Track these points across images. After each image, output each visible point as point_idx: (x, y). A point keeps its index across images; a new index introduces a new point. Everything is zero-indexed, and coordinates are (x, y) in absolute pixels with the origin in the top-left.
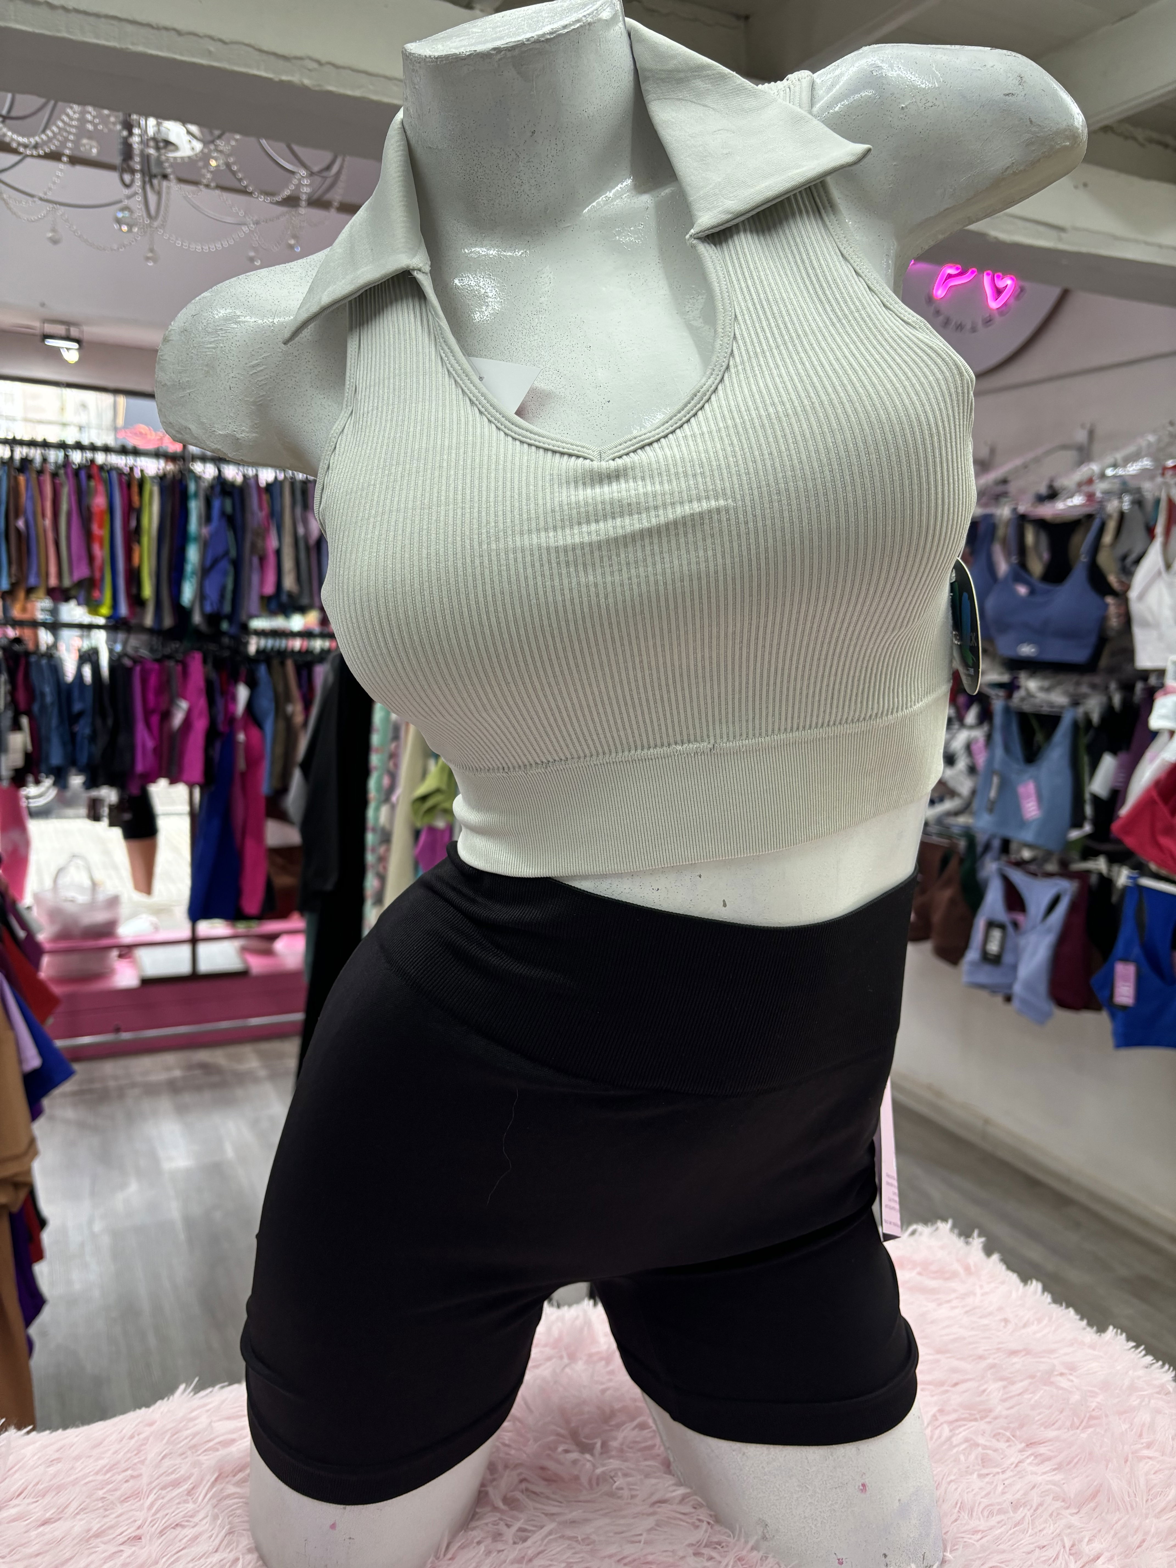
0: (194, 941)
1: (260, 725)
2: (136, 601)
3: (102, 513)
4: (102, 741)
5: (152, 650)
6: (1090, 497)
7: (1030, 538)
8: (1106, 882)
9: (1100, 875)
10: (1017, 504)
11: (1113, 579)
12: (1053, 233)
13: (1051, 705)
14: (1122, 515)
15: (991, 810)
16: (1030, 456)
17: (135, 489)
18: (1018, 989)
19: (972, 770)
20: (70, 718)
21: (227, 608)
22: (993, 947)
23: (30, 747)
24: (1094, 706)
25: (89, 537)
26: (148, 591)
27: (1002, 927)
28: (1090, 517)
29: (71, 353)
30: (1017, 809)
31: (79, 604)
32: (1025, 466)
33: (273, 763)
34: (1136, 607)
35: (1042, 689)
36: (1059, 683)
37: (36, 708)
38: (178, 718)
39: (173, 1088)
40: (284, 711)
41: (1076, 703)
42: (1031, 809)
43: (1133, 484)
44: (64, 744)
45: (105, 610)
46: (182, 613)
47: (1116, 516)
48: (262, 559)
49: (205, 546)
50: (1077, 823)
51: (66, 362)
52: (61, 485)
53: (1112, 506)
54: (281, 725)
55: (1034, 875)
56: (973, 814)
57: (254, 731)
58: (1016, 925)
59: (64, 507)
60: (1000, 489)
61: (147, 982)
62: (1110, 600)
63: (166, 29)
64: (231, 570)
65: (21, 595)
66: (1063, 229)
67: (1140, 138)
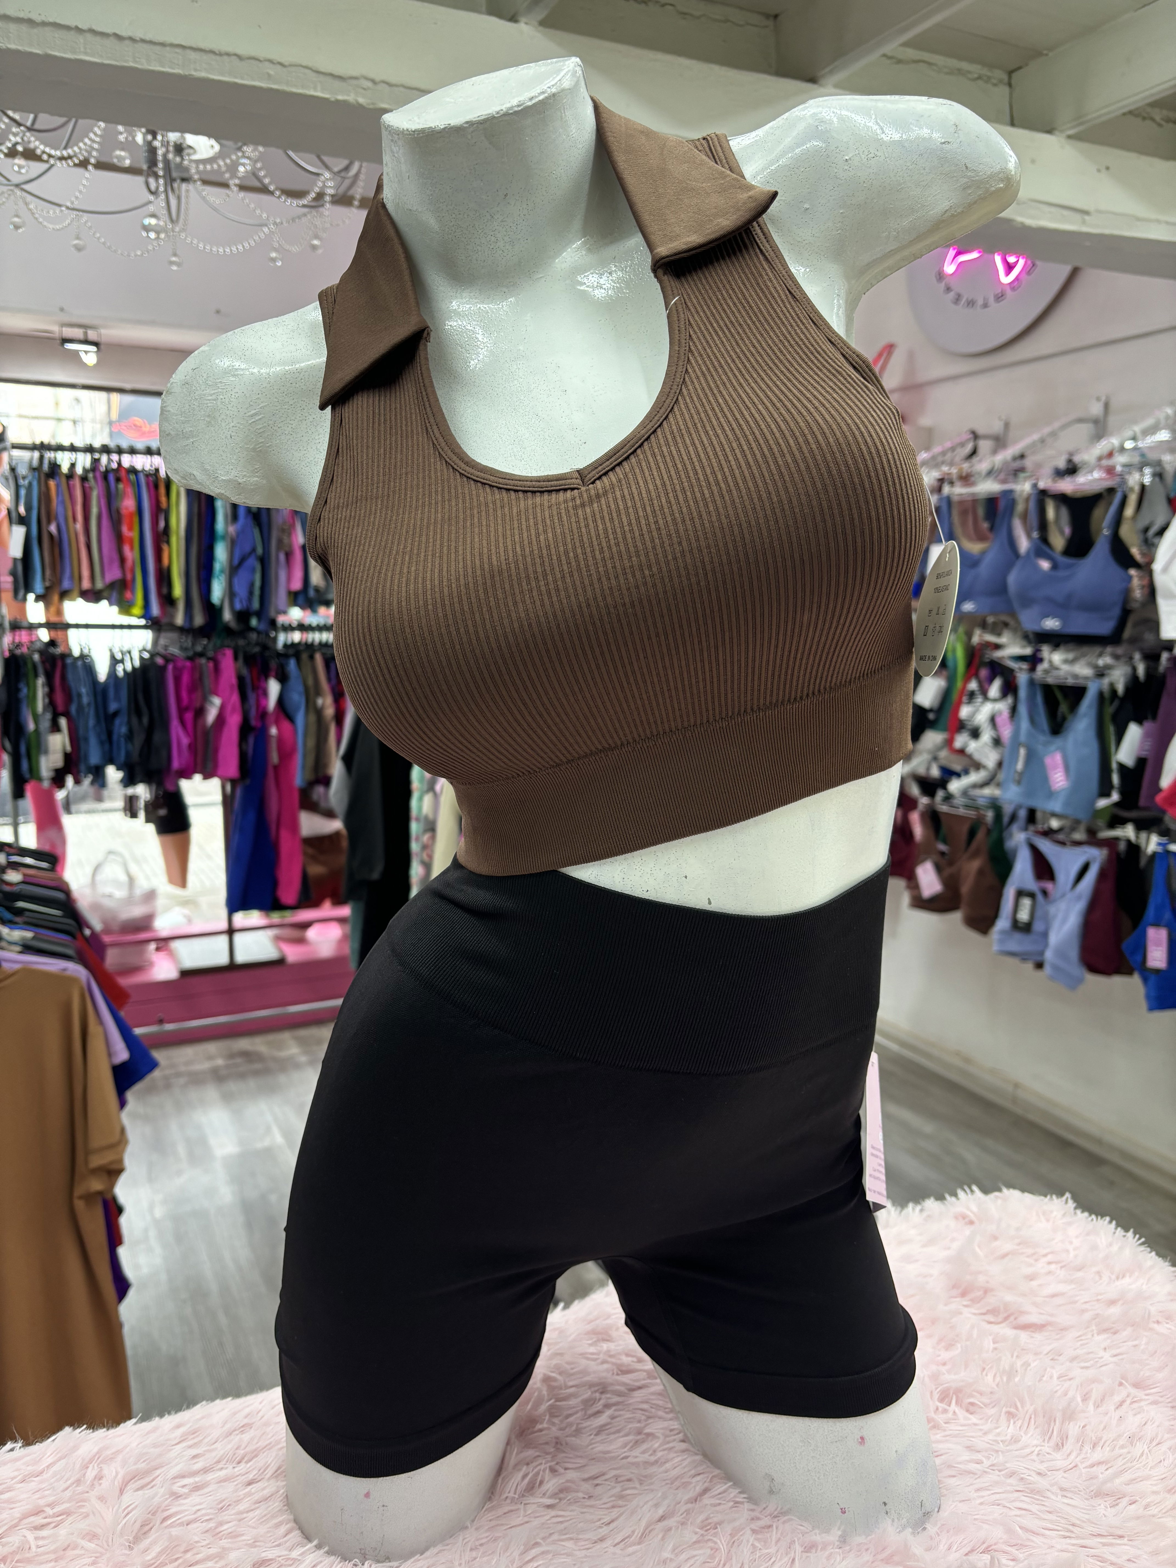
0: (231, 931)
1: (291, 719)
2: (168, 600)
3: (131, 515)
4: (139, 740)
5: (183, 649)
6: (1110, 470)
7: (1051, 513)
8: (1134, 849)
9: (1129, 841)
10: (1038, 479)
11: (1135, 551)
12: (1078, 217)
13: (1076, 676)
14: (1143, 487)
15: (1019, 782)
16: (1047, 430)
17: (162, 490)
18: (1049, 955)
19: (997, 742)
20: (107, 719)
21: (256, 605)
22: (1024, 915)
23: (69, 749)
24: (1119, 678)
25: (119, 539)
26: (178, 590)
27: (1032, 895)
28: (1111, 491)
29: (90, 356)
30: (1045, 779)
31: (111, 604)
32: (1043, 441)
33: (305, 756)
34: (1159, 579)
35: (1066, 661)
36: (1084, 655)
37: (73, 709)
38: (212, 715)
39: (218, 1077)
40: (315, 703)
41: (1100, 674)
42: (1059, 779)
43: (1152, 456)
44: (102, 743)
45: (137, 610)
46: (212, 611)
47: (1137, 488)
48: (289, 555)
49: (233, 544)
50: (1105, 792)
51: (85, 365)
52: (91, 488)
53: (1134, 480)
54: (312, 718)
55: (1062, 843)
56: (998, 785)
57: (286, 724)
58: (1045, 893)
59: (94, 511)
60: (1017, 464)
61: (186, 974)
62: (1133, 572)
63: (228, 54)
64: (258, 567)
65: (56, 598)
66: (1087, 213)
67: (1158, 118)
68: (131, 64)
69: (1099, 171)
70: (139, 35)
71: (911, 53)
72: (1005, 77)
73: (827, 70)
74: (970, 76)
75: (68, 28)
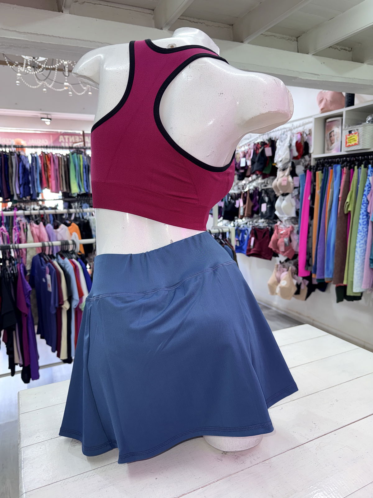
12: (317, 76)
29: (48, 122)
51: (47, 125)
63: (87, 41)
66: (318, 75)
67: (339, 49)
68: (63, 44)
69: (321, 64)
70: (65, 37)
71: (269, 33)
72: (296, 39)
73: (246, 39)
74: (286, 39)
75: (46, 35)
